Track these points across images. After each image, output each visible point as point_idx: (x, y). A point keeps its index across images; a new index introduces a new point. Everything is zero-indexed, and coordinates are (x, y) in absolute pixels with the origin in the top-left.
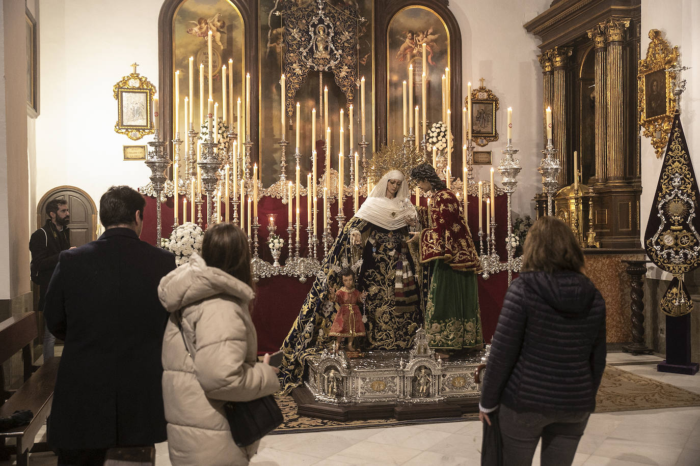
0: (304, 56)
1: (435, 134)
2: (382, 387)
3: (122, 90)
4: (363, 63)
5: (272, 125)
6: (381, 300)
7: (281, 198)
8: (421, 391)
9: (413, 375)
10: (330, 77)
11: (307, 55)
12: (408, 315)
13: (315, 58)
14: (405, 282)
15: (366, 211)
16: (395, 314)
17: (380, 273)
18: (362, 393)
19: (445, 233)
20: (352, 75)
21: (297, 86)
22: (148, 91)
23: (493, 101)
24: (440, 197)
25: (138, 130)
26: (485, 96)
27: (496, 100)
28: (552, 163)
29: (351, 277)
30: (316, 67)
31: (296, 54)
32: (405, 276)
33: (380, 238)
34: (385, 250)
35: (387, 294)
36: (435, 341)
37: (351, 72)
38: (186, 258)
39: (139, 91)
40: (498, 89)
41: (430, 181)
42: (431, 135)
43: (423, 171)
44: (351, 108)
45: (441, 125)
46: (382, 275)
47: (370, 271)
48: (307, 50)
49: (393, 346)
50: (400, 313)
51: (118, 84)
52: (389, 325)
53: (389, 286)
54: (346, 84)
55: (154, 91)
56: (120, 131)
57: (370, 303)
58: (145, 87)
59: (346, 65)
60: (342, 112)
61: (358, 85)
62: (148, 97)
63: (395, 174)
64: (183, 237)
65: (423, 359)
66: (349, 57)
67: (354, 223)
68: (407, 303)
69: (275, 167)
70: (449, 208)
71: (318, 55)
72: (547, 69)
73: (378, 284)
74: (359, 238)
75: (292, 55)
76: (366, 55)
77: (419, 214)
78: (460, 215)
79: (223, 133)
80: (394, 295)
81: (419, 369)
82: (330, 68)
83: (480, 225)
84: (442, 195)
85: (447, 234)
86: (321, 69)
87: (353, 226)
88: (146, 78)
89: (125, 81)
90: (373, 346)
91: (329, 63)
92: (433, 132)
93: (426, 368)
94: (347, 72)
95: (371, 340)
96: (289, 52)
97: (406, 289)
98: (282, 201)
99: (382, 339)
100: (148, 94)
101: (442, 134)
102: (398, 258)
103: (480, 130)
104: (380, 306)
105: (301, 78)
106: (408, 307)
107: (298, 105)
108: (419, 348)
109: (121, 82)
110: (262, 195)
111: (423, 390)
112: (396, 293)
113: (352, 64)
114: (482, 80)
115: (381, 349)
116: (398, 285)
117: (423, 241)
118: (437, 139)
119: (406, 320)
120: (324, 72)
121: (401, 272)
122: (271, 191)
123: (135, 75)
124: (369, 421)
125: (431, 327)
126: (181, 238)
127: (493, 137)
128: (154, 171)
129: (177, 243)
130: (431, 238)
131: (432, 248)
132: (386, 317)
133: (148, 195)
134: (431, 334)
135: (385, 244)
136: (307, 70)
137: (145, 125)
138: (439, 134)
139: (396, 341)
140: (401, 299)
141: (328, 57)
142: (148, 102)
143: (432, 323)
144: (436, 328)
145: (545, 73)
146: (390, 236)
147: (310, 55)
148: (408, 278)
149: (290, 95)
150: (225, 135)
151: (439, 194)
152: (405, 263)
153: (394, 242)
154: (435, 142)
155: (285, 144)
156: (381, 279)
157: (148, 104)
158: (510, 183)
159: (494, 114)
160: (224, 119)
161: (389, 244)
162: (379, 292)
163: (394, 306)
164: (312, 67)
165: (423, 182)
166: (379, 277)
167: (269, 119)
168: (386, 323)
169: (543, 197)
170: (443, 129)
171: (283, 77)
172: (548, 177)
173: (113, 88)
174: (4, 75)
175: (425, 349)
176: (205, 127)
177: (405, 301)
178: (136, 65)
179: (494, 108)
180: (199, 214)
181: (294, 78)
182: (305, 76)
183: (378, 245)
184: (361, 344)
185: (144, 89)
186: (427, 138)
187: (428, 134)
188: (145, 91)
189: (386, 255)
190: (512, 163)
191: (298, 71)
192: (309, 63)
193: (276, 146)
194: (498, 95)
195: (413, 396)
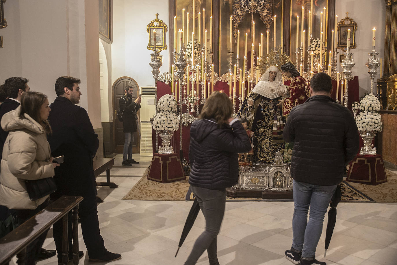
0: (243, 5)
1: (314, 46)
2: (257, 181)
3: (151, 28)
4: (277, 7)
5: (226, 43)
6: (265, 136)
7: (227, 82)
8: (277, 185)
9: (273, 176)
10: (257, 15)
11: (245, 4)
12: (280, 145)
13: (249, 6)
14: (278, 127)
15: (257, 88)
16: (272, 144)
17: (265, 122)
18: (246, 184)
19: (295, 101)
20: (270, 14)
21: (239, 22)
22: (163, 28)
23: (354, 25)
24: (295, 81)
25: (159, 48)
26: (349, 22)
27: (356, 25)
28: (375, 61)
29: (246, 123)
30: (249, 11)
31: (239, 4)
32: (278, 124)
33: (266, 103)
34: (268, 110)
35: (268, 133)
36: (289, 159)
37: (269, 12)
38: (166, 112)
39: (159, 28)
40: (357, 17)
41: (291, 72)
42: (312, 46)
43: (287, 66)
44: (268, 32)
45: (318, 40)
46: (266, 123)
47: (260, 120)
48: (244, 2)
49: (271, 161)
50: (275, 143)
51: (149, 25)
52: (269, 149)
53: (270, 129)
54: (266, 19)
55: (166, 27)
56: (150, 49)
57: (259, 137)
58: (162, 25)
59: (266, 9)
60: (262, 35)
61: (273, 19)
62: (164, 31)
63: (273, 68)
64: (164, 101)
65: (279, 168)
66: (268, 4)
67: (251, 95)
68: (279, 138)
69: (227, 65)
70: (299, 87)
71: (251, 4)
72: (389, 4)
73: (264, 127)
74: (252, 103)
75: (237, 5)
76: (278, 3)
77: (287, 90)
78: (306, 90)
79: (198, 48)
80: (272, 133)
81: (277, 173)
82: (257, 11)
83: (337, 97)
84: (296, 79)
85: (296, 101)
86: (252, 11)
87: (250, 97)
88: (163, 21)
89: (152, 23)
90: (260, 160)
91: (257, 8)
92: (313, 45)
93: (281, 172)
94: (267, 13)
95: (259, 157)
96: (235, 3)
97: (279, 131)
98: (228, 83)
99: (264, 157)
100: (164, 29)
101: (318, 45)
102: (275, 114)
103: (345, 43)
104: (264, 139)
105: (241, 17)
106: (279, 140)
107: (239, 32)
108: (277, 162)
109: (150, 23)
110: (217, 81)
111: (278, 184)
112: (273, 133)
113: (270, 8)
114: (347, 14)
115: (264, 162)
116: (275, 129)
117: (284, 105)
118: (315, 48)
119: (278, 147)
120: (254, 13)
121: (276, 122)
122: (222, 78)
123: (157, 20)
124: (248, 198)
125: (287, 151)
126: (163, 102)
127: (353, 46)
128: (154, 68)
129: (161, 104)
130: (288, 103)
131: (288, 108)
132: (267, 145)
133: (160, 80)
134: (287, 155)
135: (268, 106)
136: (245, 13)
137: (162, 45)
138: (316, 46)
139: (272, 158)
140: (276, 136)
141: (256, 5)
142: (164, 33)
143: (288, 149)
144: (290, 152)
145: (387, 7)
146: (271, 102)
147: (246, 4)
148: (280, 125)
149: (235, 27)
150: (199, 49)
151: (295, 79)
152: (278, 117)
153: (273, 105)
154: (314, 50)
155: (232, 53)
156: (266, 125)
157: (164, 35)
158: (348, 73)
159: (354, 33)
160: (199, 40)
161: (270, 106)
162: (264, 132)
163: (272, 139)
164: (247, 11)
165: (287, 72)
166: (264, 124)
167: (225, 40)
168: (267, 148)
169: (381, 80)
170: (319, 43)
171: (231, 17)
172: (372, 69)
173: (147, 27)
174: (84, 23)
175: (281, 163)
176: (188, 45)
177: (278, 137)
178: (157, 15)
179: (354, 29)
180: (184, 90)
181: (237, 17)
182: (244, 16)
183: (264, 107)
184: (254, 159)
185: (161, 27)
186: (310, 48)
187: (310, 46)
188: (162, 27)
189: (269, 112)
190: (349, 61)
191: (240, 13)
192: (246, 9)
193: (228, 54)
194: (357, 21)
195: (273, 187)
